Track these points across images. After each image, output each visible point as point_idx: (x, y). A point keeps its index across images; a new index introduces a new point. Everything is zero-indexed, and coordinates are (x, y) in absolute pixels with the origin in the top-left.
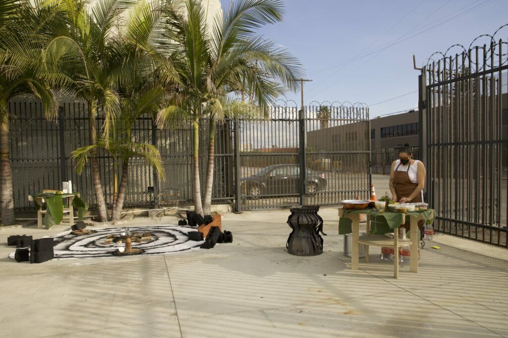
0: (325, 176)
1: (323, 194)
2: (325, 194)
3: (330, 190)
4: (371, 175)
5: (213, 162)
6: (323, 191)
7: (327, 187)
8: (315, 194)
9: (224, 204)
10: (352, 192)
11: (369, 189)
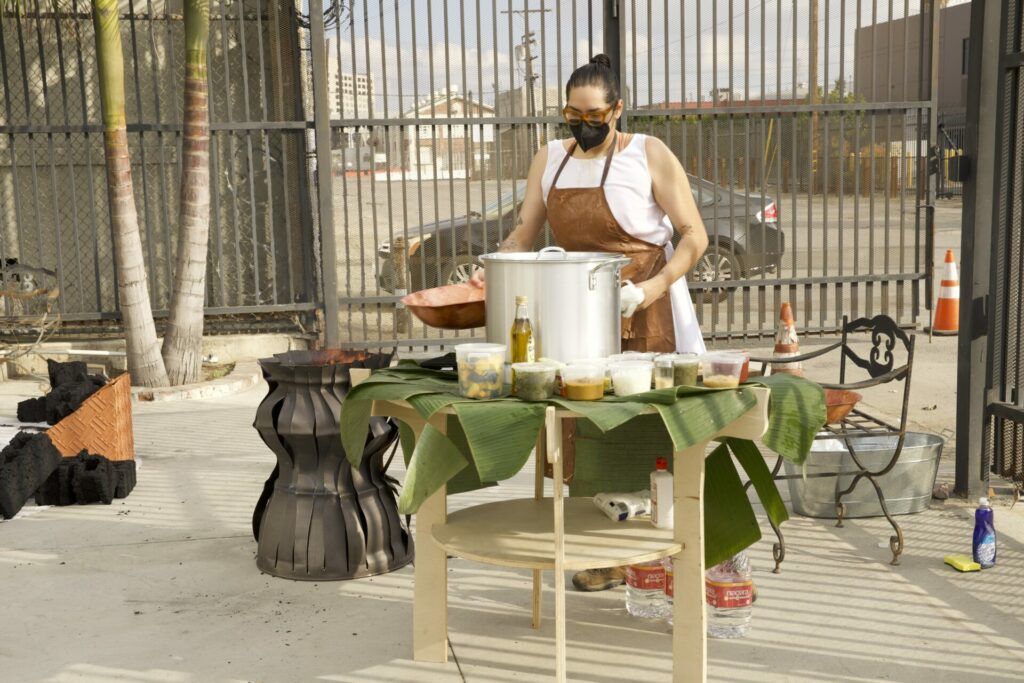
0: (777, 214)
1: (770, 289)
2: (777, 288)
3: (802, 274)
4: (930, 211)
5: (203, 155)
6: (769, 276)
7: (786, 259)
8: (732, 289)
9: (274, 331)
10: (839, 285)
11: (922, 271)
